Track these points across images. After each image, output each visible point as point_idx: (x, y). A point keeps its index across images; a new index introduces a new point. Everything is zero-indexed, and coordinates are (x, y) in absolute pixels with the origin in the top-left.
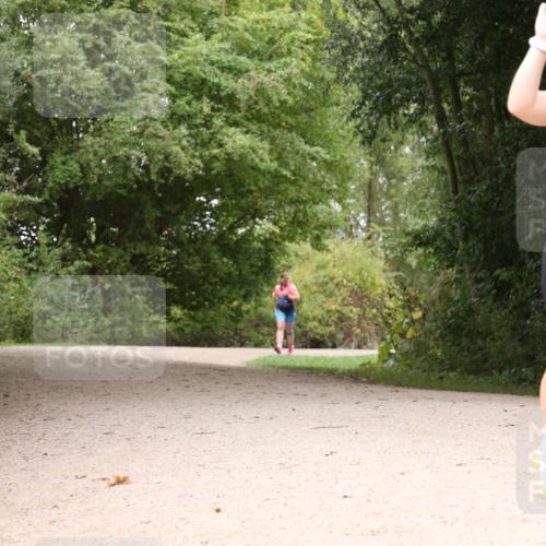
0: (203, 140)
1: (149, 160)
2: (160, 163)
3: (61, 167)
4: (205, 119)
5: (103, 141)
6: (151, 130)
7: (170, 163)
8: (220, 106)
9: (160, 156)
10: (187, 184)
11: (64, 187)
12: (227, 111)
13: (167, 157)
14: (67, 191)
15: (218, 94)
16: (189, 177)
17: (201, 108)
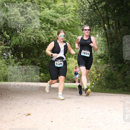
0: (48, 33)
1: (36, 38)
3: (15, 40)
4: (49, 29)
5: (24, 34)
6: (36, 31)
9: (38, 38)
10: (45, 44)
11: (15, 45)
12: (54, 27)
13: (40, 38)
14: (16, 46)
15: (52, 23)
16: (45, 42)
17: (48, 26)
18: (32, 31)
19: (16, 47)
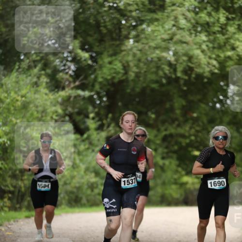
0: (219, 44)
1: (176, 60)
2: (185, 64)
3: (108, 66)
4: (221, 27)
5: (140, 46)
6: (178, 37)
7: (192, 63)
8: (234, 16)
9: (185, 58)
10: (206, 80)
11: (110, 82)
12: (239, 20)
13: (190, 58)
14: (113, 84)
15: (233, 7)
16: (207, 74)
17: (219, 18)
18: (166, 37)
19: (112, 89)
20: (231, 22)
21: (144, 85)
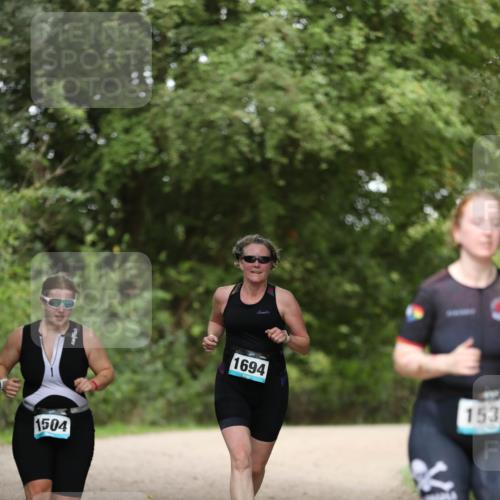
0: (351, 91)
1: (264, 125)
2: (281, 132)
3: (123, 136)
4: (354, 57)
5: (188, 95)
7: (297, 131)
8: (380, 34)
9: (282, 121)
10: (324, 166)
12: (392, 42)
13: (293, 120)
14: (134, 175)
16: (327, 154)
17: (350, 38)
19: (132, 184)
20: (376, 46)
21: (199, 175)
